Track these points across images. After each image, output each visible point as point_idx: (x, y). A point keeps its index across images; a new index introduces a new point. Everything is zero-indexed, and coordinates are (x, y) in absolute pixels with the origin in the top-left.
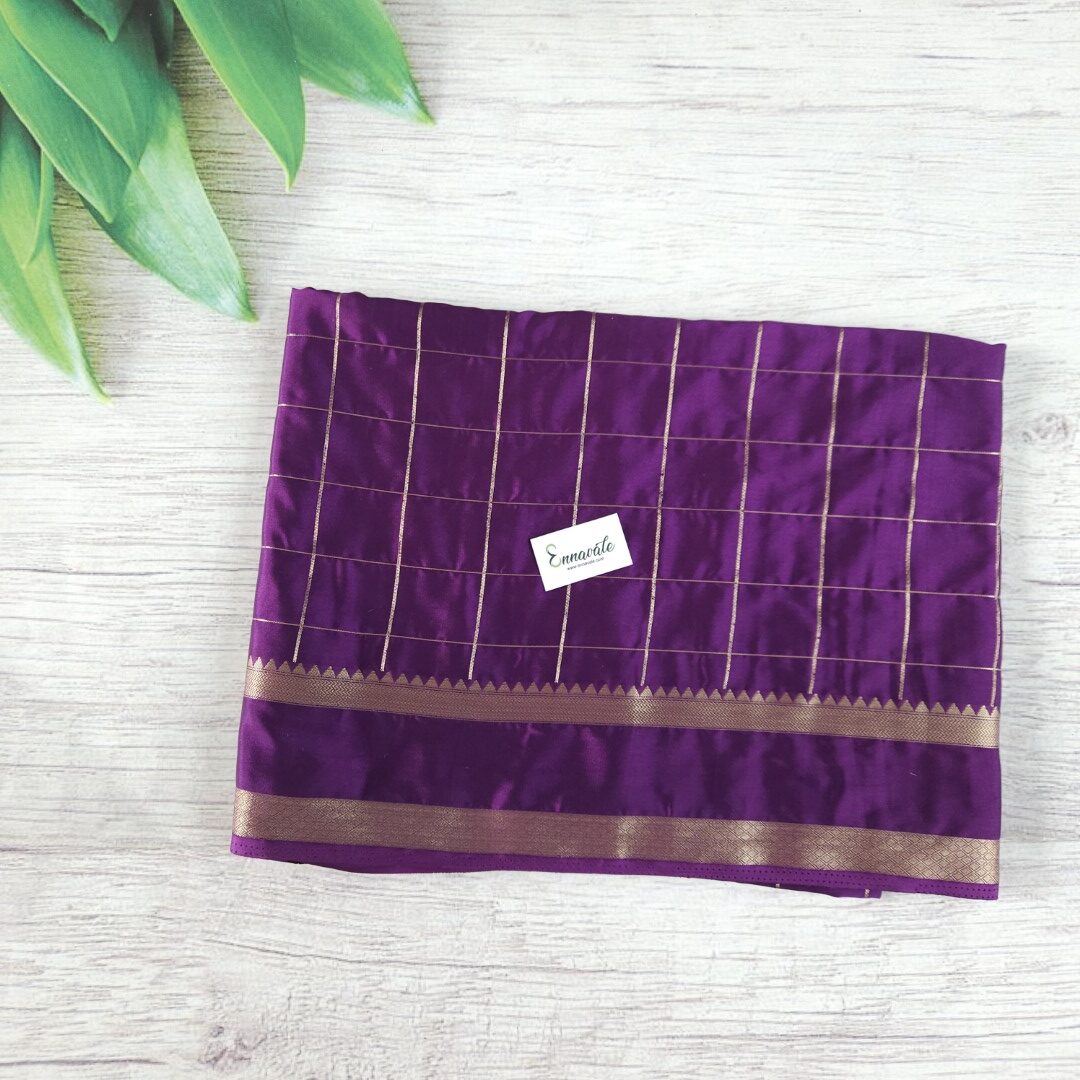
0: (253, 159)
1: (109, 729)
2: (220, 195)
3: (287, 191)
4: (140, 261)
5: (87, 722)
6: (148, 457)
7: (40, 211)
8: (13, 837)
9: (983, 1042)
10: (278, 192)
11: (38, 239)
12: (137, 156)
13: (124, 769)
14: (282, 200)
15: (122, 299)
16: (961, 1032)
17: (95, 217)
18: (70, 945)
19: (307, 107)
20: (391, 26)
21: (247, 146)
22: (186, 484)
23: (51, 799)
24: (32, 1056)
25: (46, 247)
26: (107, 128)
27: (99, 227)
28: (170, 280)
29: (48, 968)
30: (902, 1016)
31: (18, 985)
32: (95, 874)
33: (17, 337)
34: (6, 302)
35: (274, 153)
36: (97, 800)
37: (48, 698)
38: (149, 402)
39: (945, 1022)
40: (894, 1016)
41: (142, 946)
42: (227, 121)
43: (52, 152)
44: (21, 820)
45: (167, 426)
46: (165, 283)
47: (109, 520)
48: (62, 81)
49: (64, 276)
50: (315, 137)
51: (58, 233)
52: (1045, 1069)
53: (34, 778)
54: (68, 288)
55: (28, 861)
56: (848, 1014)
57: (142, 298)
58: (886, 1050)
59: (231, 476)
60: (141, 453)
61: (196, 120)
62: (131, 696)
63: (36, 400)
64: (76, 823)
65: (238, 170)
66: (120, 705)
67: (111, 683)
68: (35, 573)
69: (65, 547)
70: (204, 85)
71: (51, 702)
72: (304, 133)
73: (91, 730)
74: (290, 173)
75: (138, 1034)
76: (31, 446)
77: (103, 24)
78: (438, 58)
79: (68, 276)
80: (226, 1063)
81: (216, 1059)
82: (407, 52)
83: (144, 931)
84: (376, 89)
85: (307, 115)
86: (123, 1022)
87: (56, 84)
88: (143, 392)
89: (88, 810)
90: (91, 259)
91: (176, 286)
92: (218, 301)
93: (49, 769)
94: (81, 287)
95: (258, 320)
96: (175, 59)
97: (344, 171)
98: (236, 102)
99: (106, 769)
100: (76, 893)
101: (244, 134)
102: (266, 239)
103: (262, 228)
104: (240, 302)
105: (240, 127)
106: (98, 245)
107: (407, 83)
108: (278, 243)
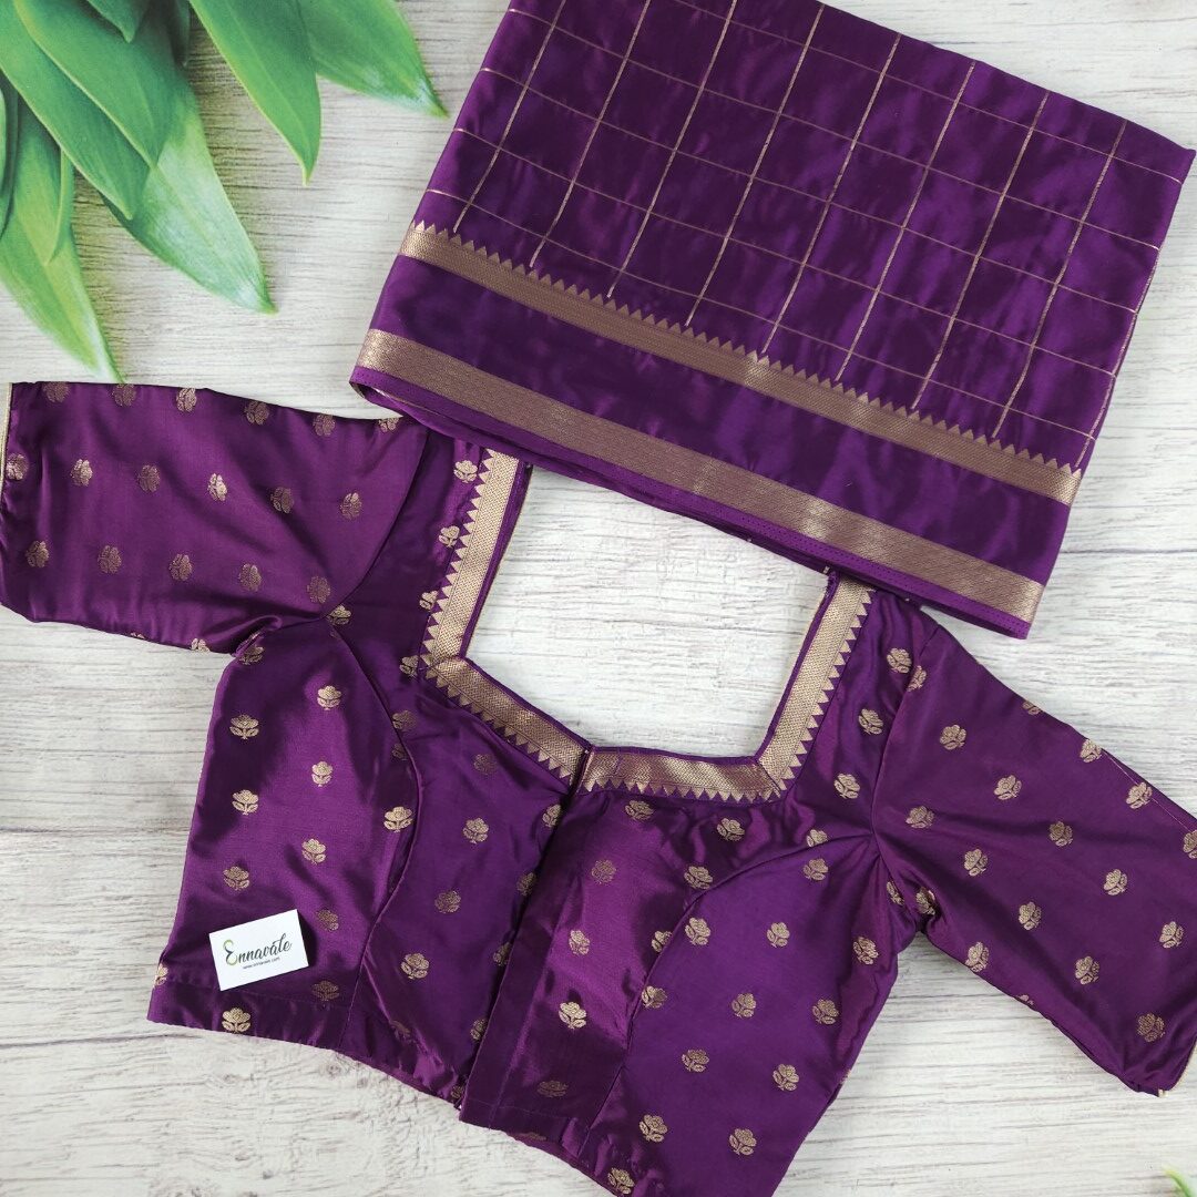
0: (271, 154)
1: (138, 714)
2: (238, 190)
3: (304, 185)
4: (160, 256)
5: (115, 707)
7: (60, 210)
8: (45, 819)
10: (296, 187)
11: (59, 237)
12: (156, 153)
13: (152, 753)
14: (299, 194)
15: (143, 294)
17: (116, 215)
19: (323, 102)
20: (404, 24)
21: (264, 142)
23: (82, 782)
24: (65, 1035)
25: (67, 245)
26: (125, 127)
27: (119, 224)
28: (190, 275)
31: (52, 966)
32: (128, 855)
33: (41, 334)
34: (29, 299)
35: (290, 147)
36: (127, 782)
37: (76, 684)
42: (244, 118)
43: (71, 151)
44: (52, 802)
46: (187, 279)
48: (80, 80)
49: (85, 273)
50: (331, 132)
51: (79, 231)
53: (64, 762)
54: (90, 285)
55: (61, 844)
57: (163, 292)
61: (212, 117)
62: (159, 681)
64: (106, 804)
65: (256, 165)
66: (147, 690)
67: (139, 669)
70: (221, 83)
71: (81, 689)
73: (119, 716)
74: (307, 168)
77: (121, 27)
78: (451, 53)
79: (89, 272)
82: (420, 48)
84: (390, 84)
85: (323, 110)
87: (74, 85)
89: (118, 792)
90: (112, 256)
91: (195, 279)
92: (237, 293)
93: (80, 753)
94: (103, 283)
95: (277, 311)
96: (191, 58)
97: (360, 164)
98: (253, 100)
99: (135, 752)
100: (110, 874)
101: (259, 131)
102: (283, 232)
103: (280, 221)
104: (260, 294)
105: (257, 124)
106: (118, 241)
107: (421, 77)
108: (295, 236)
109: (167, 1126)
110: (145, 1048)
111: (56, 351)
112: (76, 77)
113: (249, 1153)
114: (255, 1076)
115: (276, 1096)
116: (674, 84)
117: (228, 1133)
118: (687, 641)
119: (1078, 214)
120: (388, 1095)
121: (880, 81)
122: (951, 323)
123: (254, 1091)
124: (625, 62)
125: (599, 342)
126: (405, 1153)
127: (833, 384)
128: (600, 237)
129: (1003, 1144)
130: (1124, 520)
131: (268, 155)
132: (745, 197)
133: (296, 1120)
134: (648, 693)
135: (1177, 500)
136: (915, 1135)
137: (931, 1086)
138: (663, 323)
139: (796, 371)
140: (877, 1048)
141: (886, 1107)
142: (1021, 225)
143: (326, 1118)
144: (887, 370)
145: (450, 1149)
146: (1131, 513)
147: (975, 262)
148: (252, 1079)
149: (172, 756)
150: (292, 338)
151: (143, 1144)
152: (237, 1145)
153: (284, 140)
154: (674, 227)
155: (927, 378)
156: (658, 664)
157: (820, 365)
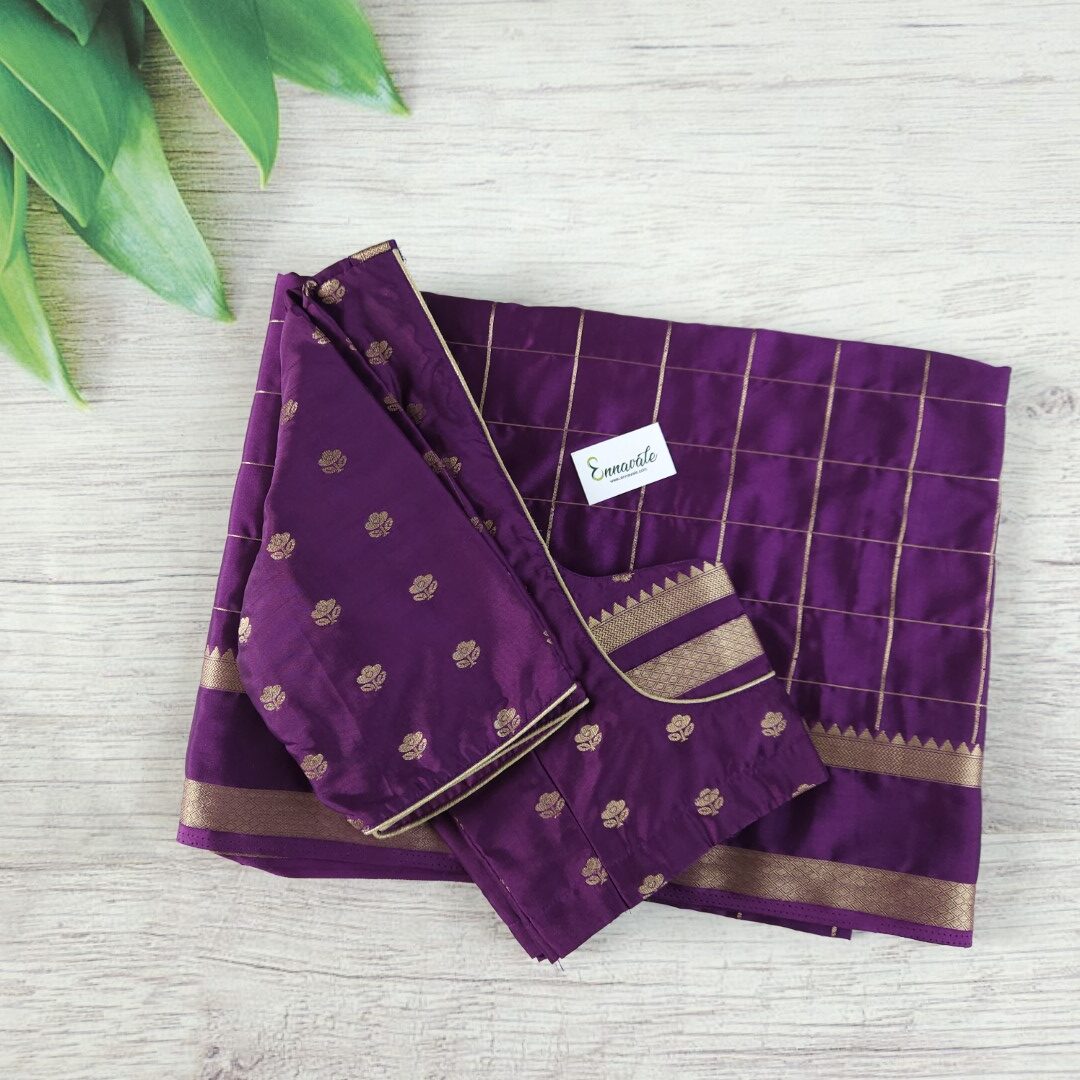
1: (93, 741)
2: (195, 195)
3: (262, 188)
4: (115, 264)
5: (70, 735)
6: (127, 462)
7: (14, 218)
9: (1014, 1054)
10: (253, 190)
11: (13, 247)
12: (110, 158)
13: (108, 783)
14: (257, 197)
15: (97, 303)
16: (989, 1043)
17: (69, 222)
18: (62, 964)
19: (281, 103)
20: (363, 19)
21: (221, 144)
22: (166, 489)
23: (35, 815)
25: (21, 253)
26: (79, 132)
27: (73, 232)
28: (145, 283)
29: (39, 988)
30: (927, 1027)
31: (10, 1006)
32: (86, 890)
35: (248, 150)
36: (81, 815)
37: (29, 711)
38: (127, 406)
39: (972, 1033)
40: (917, 1027)
41: (136, 964)
42: (200, 120)
43: (25, 158)
44: (5, 837)
45: (145, 430)
46: (141, 286)
47: (88, 528)
48: (34, 87)
49: (38, 282)
50: (289, 133)
51: (32, 239)
53: (17, 794)
54: (43, 294)
55: (16, 878)
56: (869, 1026)
57: (117, 301)
58: (910, 1063)
59: (210, 479)
60: (119, 459)
61: (169, 120)
62: (114, 707)
63: (13, 409)
64: (60, 838)
65: (212, 169)
66: (103, 716)
67: (95, 694)
68: (15, 584)
69: (45, 557)
70: (176, 85)
71: (33, 715)
72: (278, 128)
73: (73, 743)
74: (265, 171)
75: (131, 1055)
76: (8, 455)
77: (74, 29)
78: (412, 48)
79: (42, 282)
82: (380, 43)
83: (136, 949)
84: (349, 82)
85: (280, 111)
86: (116, 1043)
87: (27, 90)
88: (121, 397)
89: (72, 825)
90: (65, 265)
91: (152, 288)
92: (195, 302)
93: (32, 784)
94: (56, 293)
95: (235, 319)
96: (146, 60)
97: (319, 165)
98: (209, 101)
99: (90, 782)
100: (66, 910)
101: (217, 133)
102: (241, 237)
103: (237, 226)
104: (217, 302)
105: (213, 126)
106: (72, 250)
107: (381, 74)
108: (253, 241)
111: (9, 364)
131: (226, 158)
149: (128, 786)
150: (250, 348)
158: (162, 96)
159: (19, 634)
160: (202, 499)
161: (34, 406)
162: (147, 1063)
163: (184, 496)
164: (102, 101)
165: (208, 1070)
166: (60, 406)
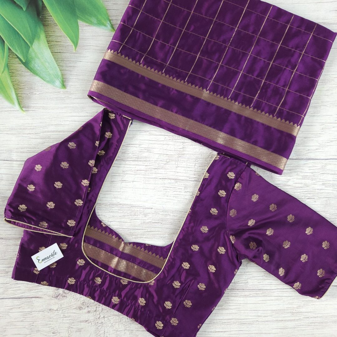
0: (65, 43)
2: (55, 53)
3: (74, 52)
4: (33, 73)
6: (36, 128)
7: (5, 59)
9: (275, 291)
10: (72, 52)
11: (4, 67)
12: (32, 43)
14: (73, 54)
15: (28, 83)
16: (268, 288)
17: (20, 61)
19: (80, 28)
20: (103, 5)
21: (63, 39)
22: (47, 135)
24: (4, 297)
25: (6, 69)
27: (21, 63)
28: (41, 78)
30: (252, 284)
35: (70, 41)
38: (36, 112)
39: (264, 285)
40: (249, 284)
42: (57, 32)
43: (8, 42)
45: (41, 119)
47: (25, 146)
48: (10, 22)
49: (11, 77)
50: (82, 36)
51: (10, 65)
52: (293, 299)
54: (13, 81)
56: (236, 283)
57: (33, 83)
58: (247, 293)
59: (59, 133)
60: (33, 127)
61: (48, 32)
63: (4, 112)
65: (60, 46)
68: (4, 161)
69: (13, 154)
70: (51, 22)
72: (79, 35)
74: (75, 46)
75: (35, 290)
76: (3, 125)
77: (22, 6)
78: (117, 13)
79: (12, 77)
80: (60, 298)
81: (57, 296)
82: (108, 12)
84: (99, 22)
85: (80, 30)
86: (31, 286)
87: (9, 23)
88: (34, 110)
90: (19, 73)
91: (43, 79)
92: (55, 83)
94: (16, 80)
95: (66, 88)
96: (42, 15)
97: (90, 46)
98: (60, 27)
101: (62, 36)
102: (68, 65)
103: (67, 62)
104: (61, 83)
105: (61, 34)
106: (21, 68)
107: (108, 20)
108: (72, 66)
109: (33, 323)
110: (27, 301)
112: (9, 21)
113: (56, 332)
114: (58, 309)
115: (64, 315)
116: (184, 10)
117: (50, 326)
118: (184, 185)
119: (302, 51)
120: (96, 316)
121: (244, 11)
122: (263, 82)
123: (58, 314)
124: (170, 4)
125: (160, 85)
126: (101, 332)
127: (228, 99)
128: (161, 55)
129: (275, 333)
130: (313, 150)
132: (204, 44)
133: (70, 322)
134: (172, 200)
135: (329, 144)
136: (249, 330)
137: (254, 316)
138: (179, 80)
139: (217, 95)
140: (238, 305)
141: (241, 322)
142: (285, 54)
143: (78, 322)
144: (244, 95)
145: (114, 332)
146: (315, 148)
147: (271, 64)
148: (57, 310)
150: (70, 96)
151: (26, 328)
152: (53, 329)
153: (69, 39)
154: (183, 52)
155: (256, 98)
156: (175, 191)
157: (224, 93)
158: (46, 25)
159: (5, 175)
160: (56, 138)
161: (10, 112)
162: (39, 292)
163: (51, 137)
164: (30, 27)
165: (56, 294)
166: (17, 112)
